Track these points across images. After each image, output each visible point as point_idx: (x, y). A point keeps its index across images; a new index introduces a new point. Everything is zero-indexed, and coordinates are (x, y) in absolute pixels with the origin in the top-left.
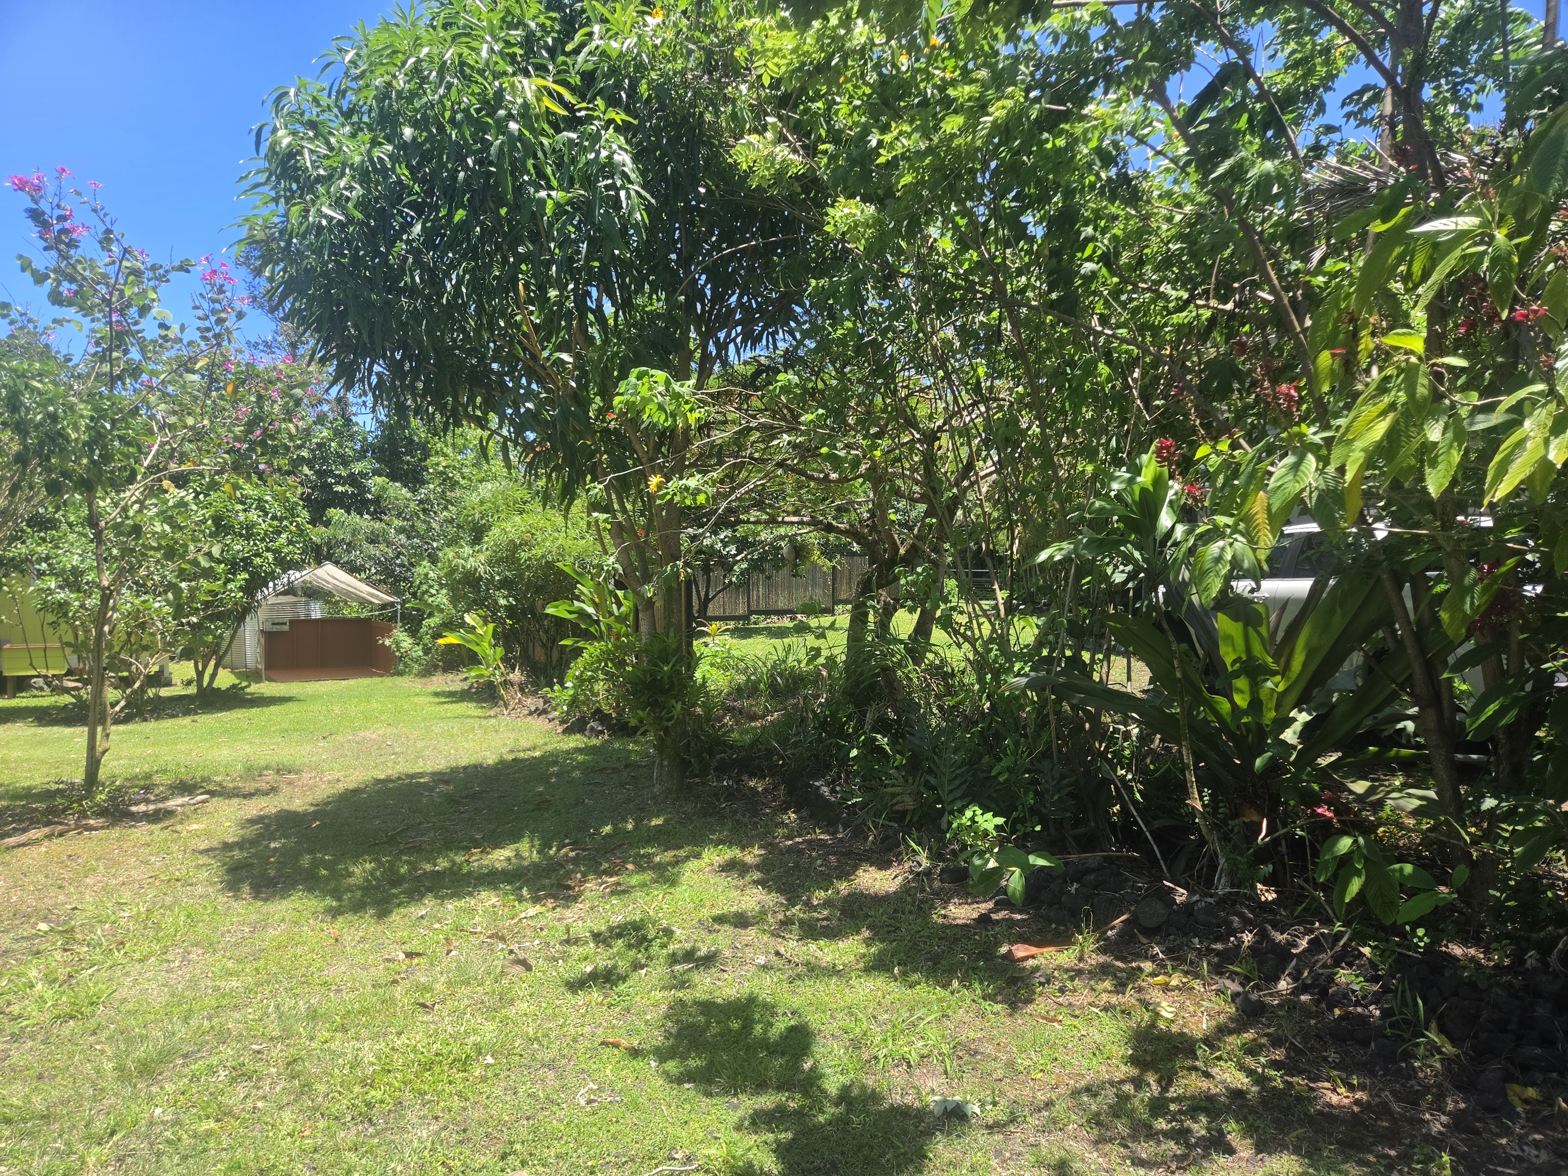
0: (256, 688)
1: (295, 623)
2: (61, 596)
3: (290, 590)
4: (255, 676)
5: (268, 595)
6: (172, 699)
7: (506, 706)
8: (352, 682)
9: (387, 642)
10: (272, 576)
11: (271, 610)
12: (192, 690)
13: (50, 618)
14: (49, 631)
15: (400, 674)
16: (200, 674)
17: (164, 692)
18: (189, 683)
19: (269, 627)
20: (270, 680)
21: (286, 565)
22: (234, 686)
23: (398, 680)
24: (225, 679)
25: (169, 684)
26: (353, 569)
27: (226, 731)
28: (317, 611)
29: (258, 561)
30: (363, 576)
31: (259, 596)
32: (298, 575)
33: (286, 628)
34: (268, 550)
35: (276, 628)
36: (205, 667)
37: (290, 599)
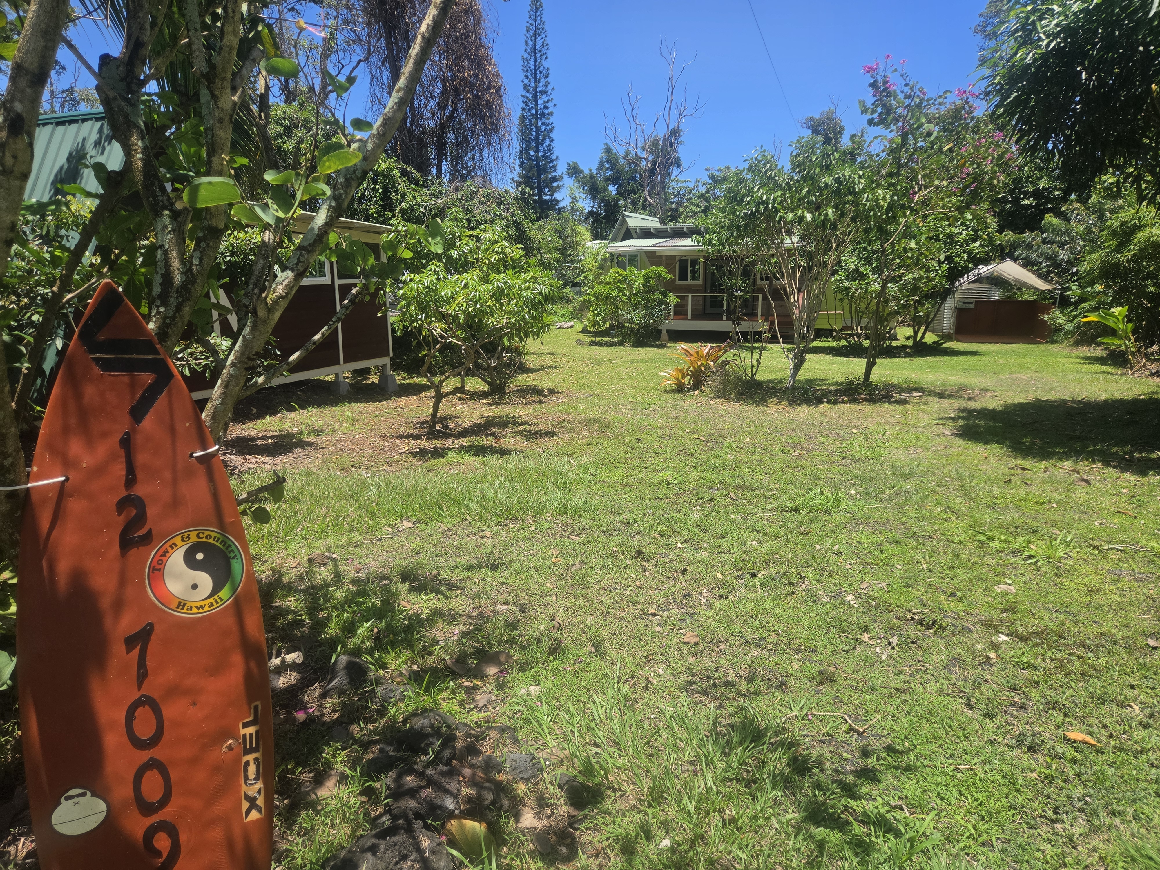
0: (948, 345)
1: (979, 303)
2: (847, 284)
3: (979, 280)
4: (948, 337)
5: (964, 282)
6: (897, 347)
7: (1132, 368)
8: (1015, 346)
9: (1046, 318)
10: (966, 270)
11: (963, 294)
12: (910, 343)
13: (839, 296)
14: (838, 303)
15: (1053, 342)
16: (916, 333)
17: (894, 344)
18: (908, 338)
19: (960, 305)
20: (958, 341)
21: (977, 261)
22: (934, 342)
23: (1051, 347)
24: (930, 338)
25: (897, 339)
26: (1027, 264)
27: (930, 367)
28: (996, 296)
29: (957, 259)
30: (1035, 268)
31: (957, 283)
32: (985, 269)
33: (972, 306)
34: (964, 252)
35: (965, 306)
36: (919, 329)
37: (977, 285)
